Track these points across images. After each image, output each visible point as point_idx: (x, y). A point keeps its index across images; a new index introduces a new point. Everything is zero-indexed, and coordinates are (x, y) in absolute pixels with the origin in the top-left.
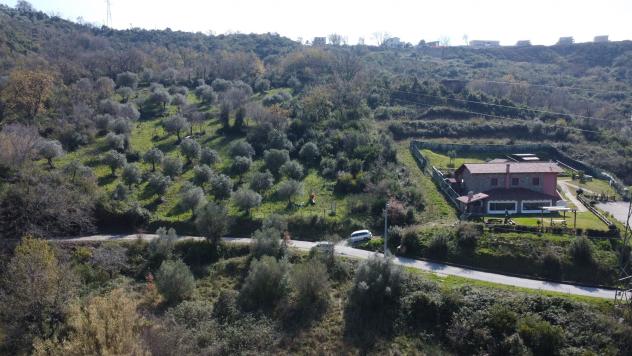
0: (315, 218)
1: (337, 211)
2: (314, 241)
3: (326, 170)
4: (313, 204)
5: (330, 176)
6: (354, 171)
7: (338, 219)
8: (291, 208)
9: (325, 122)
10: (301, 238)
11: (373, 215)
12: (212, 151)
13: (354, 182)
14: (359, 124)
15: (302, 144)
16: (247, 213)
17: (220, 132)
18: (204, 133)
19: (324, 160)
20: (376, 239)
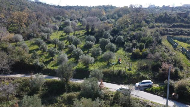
0: (120, 71)
1: (132, 68)
2: (119, 84)
3: (127, 48)
4: (120, 63)
5: (129, 51)
6: (141, 48)
7: (132, 72)
8: (109, 65)
9: (127, 29)
10: (113, 82)
11: (152, 71)
12: (77, 39)
13: (141, 53)
14: (142, 29)
15: (116, 37)
18: (79, 34)
19: (126, 43)
20: (156, 86)
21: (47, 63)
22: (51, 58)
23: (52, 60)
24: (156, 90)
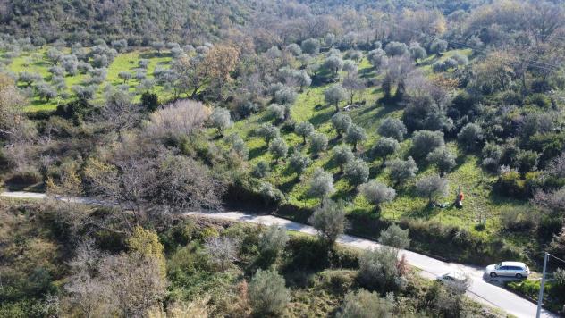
0: (454, 230)
1: (488, 223)
2: (447, 261)
3: (487, 161)
4: (459, 207)
5: (491, 169)
6: (525, 167)
7: (484, 235)
9: (500, 95)
10: (434, 254)
11: (538, 239)
13: (520, 183)
15: (464, 123)
16: (377, 210)
17: (380, 102)
18: (364, 103)
19: (487, 145)
20: (535, 278)
21: (286, 188)
22: (295, 175)
23: (297, 180)
24: (530, 289)
